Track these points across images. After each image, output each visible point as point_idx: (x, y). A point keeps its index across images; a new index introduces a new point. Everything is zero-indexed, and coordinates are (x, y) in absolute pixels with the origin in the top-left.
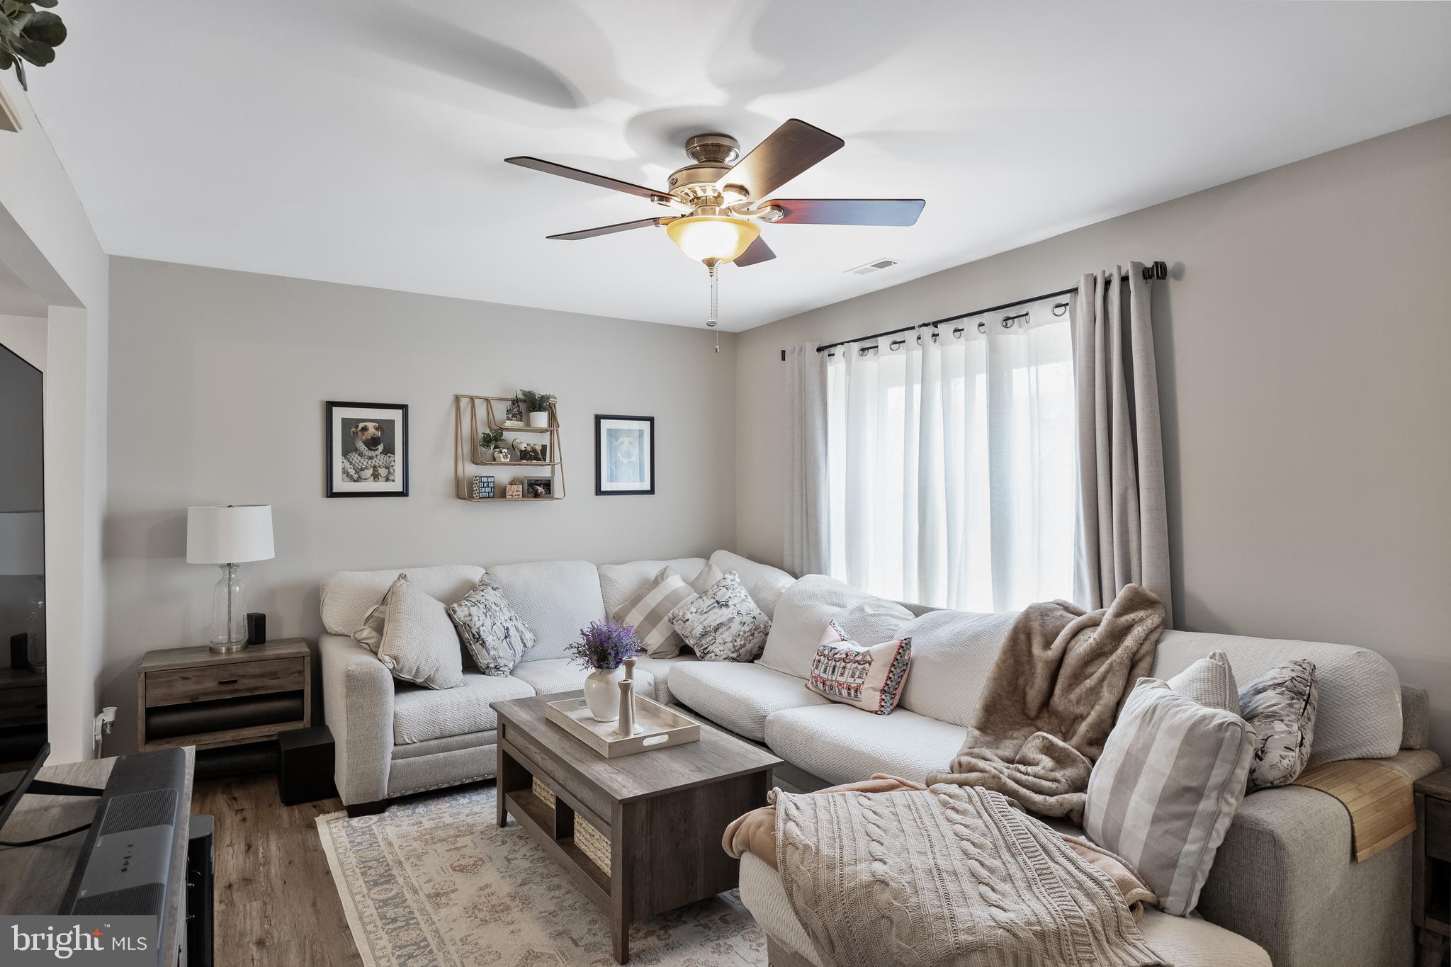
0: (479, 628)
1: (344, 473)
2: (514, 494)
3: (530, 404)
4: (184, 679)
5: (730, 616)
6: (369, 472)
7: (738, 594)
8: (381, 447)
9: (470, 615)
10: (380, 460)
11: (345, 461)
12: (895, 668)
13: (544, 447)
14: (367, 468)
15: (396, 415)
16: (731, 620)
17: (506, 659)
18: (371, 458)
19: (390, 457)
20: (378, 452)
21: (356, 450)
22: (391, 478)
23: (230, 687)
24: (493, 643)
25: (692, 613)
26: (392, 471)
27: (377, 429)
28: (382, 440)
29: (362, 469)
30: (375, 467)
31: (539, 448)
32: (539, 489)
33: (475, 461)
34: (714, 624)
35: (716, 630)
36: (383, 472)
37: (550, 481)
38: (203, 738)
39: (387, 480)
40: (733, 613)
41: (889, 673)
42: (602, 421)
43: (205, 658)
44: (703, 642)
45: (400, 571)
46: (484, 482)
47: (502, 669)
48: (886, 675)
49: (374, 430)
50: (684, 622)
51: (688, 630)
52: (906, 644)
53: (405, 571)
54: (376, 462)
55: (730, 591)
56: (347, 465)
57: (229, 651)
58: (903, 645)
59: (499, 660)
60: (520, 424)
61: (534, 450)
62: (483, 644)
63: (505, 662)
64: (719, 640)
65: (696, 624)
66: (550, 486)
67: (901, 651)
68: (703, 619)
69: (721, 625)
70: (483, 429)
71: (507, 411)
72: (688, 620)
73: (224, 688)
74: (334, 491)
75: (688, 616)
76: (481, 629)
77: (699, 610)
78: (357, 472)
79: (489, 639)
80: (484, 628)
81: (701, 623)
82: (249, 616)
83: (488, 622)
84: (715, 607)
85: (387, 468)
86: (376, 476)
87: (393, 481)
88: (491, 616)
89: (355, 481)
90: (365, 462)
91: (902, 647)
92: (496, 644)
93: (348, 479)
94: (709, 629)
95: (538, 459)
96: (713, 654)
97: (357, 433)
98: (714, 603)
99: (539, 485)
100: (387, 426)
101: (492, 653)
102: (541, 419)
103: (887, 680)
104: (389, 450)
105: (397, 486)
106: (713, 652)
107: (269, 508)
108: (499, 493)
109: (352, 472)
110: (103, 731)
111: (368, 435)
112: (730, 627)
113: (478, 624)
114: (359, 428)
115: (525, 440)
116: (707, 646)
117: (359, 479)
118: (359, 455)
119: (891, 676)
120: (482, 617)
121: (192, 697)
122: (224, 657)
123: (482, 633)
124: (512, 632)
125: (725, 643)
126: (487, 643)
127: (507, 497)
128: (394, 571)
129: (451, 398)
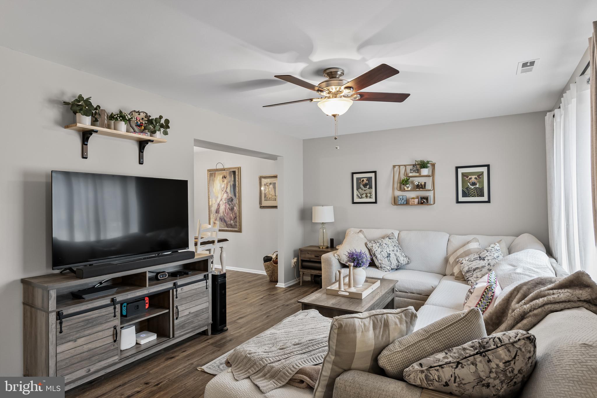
0: (375, 252)
1: (357, 196)
2: (412, 203)
3: (423, 165)
4: (308, 253)
5: (484, 265)
6: (364, 195)
7: (492, 255)
8: (368, 186)
9: (372, 246)
10: (368, 191)
11: (357, 192)
12: (484, 300)
13: (425, 183)
14: (364, 194)
15: (372, 175)
16: (483, 267)
17: (386, 265)
18: (365, 190)
19: (371, 190)
20: (367, 188)
21: (360, 188)
22: (371, 197)
23: (318, 258)
24: (380, 258)
25: (466, 260)
26: (371, 195)
27: (367, 180)
28: (368, 184)
29: (362, 194)
30: (366, 193)
31: (423, 184)
32: (424, 201)
33: (401, 189)
34: (474, 267)
35: (474, 270)
36: (369, 195)
37: (428, 197)
38: (312, 271)
39: (370, 198)
40: (485, 264)
41: (479, 301)
42: (459, 169)
43: (317, 249)
44: (467, 275)
45: (360, 229)
46: (400, 198)
47: (383, 268)
48: (477, 301)
49: (366, 181)
50: (461, 264)
51: (462, 268)
52: (489, 287)
53: (362, 229)
54: (366, 192)
55: (488, 253)
56: (358, 193)
57: (322, 248)
58: (488, 288)
59: (382, 265)
60: (417, 174)
61: (421, 185)
62: (376, 257)
63: (385, 266)
64: (475, 275)
65: (465, 266)
66: (428, 199)
67: (486, 291)
68: (469, 264)
69: (477, 268)
70: (403, 177)
71: (411, 169)
72: (462, 263)
73: (316, 258)
74: (354, 202)
75: (464, 262)
76: (376, 252)
77: (469, 260)
78: (361, 195)
79: (379, 256)
80: (377, 252)
81: (468, 266)
82: (331, 239)
83: (379, 250)
84: (477, 259)
85: (370, 194)
86: (367, 196)
87: (372, 198)
88: (381, 248)
89: (360, 198)
90: (363, 192)
91: (487, 289)
92: (382, 258)
93: (358, 198)
94: (471, 269)
95: (423, 188)
96: (470, 282)
97: (361, 182)
98: (478, 257)
99: (424, 199)
100: (370, 179)
101: (379, 261)
102: (425, 172)
103: (477, 304)
104: (371, 187)
105: (373, 200)
106: (471, 280)
107: (333, 206)
108: (407, 203)
109: (359, 195)
110: (295, 264)
111: (364, 183)
112: (482, 270)
113: (375, 250)
114: (361, 181)
115: (417, 181)
116: (468, 277)
117: (362, 198)
118: (361, 190)
119: (480, 303)
120: (377, 248)
121: (310, 259)
122: (321, 249)
123: (376, 253)
124: (392, 255)
125: (477, 277)
126: (378, 258)
127: (410, 204)
128: (359, 229)
129: (392, 167)
